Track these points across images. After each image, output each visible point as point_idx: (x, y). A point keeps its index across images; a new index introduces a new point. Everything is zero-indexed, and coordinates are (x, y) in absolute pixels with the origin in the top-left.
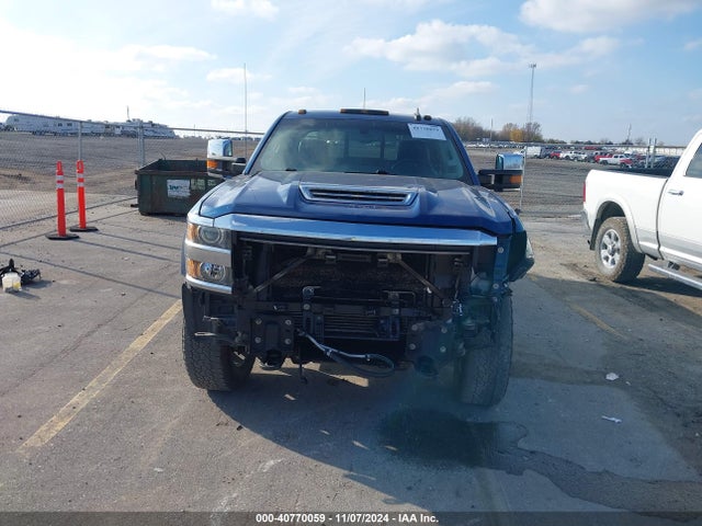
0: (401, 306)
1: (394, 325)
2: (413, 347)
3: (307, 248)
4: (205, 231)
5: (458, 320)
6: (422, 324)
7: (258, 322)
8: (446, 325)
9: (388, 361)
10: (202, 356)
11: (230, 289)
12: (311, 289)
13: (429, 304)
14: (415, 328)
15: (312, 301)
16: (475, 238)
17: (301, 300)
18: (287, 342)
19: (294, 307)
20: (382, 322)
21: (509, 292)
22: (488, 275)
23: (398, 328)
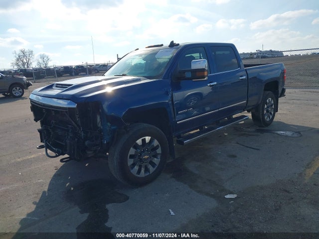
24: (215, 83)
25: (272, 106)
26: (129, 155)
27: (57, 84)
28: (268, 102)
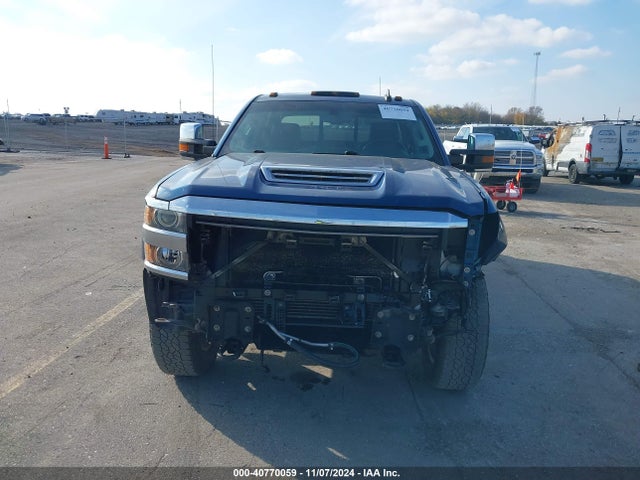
0: (367, 291)
1: (359, 311)
2: (379, 335)
3: (267, 231)
4: (162, 214)
5: (427, 307)
6: (388, 311)
7: (217, 309)
8: (414, 312)
9: (353, 350)
10: (172, 349)
11: (186, 275)
12: (272, 274)
13: (397, 290)
14: (381, 314)
15: (273, 287)
16: (445, 221)
17: (262, 286)
18: (247, 329)
19: (254, 293)
20: (347, 308)
21: (481, 276)
22: (458, 258)
23: (363, 315)
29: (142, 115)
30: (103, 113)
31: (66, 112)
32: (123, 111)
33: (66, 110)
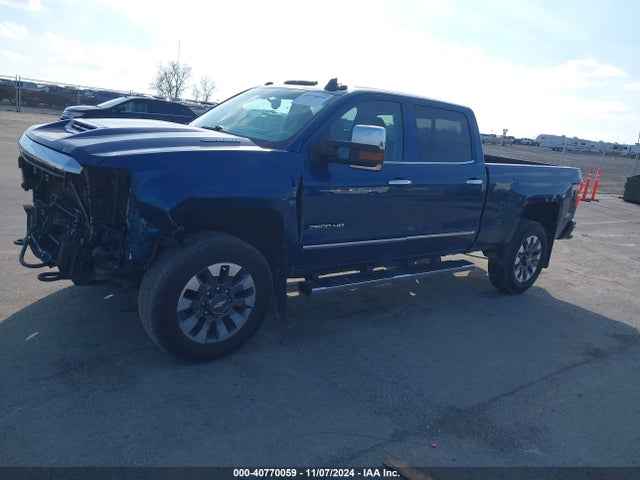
24: (409, 182)
25: (535, 254)
26: (184, 291)
27: (76, 123)
28: (529, 242)
29: (584, 143)
30: (543, 137)
31: (505, 133)
32: (564, 136)
33: (505, 131)
